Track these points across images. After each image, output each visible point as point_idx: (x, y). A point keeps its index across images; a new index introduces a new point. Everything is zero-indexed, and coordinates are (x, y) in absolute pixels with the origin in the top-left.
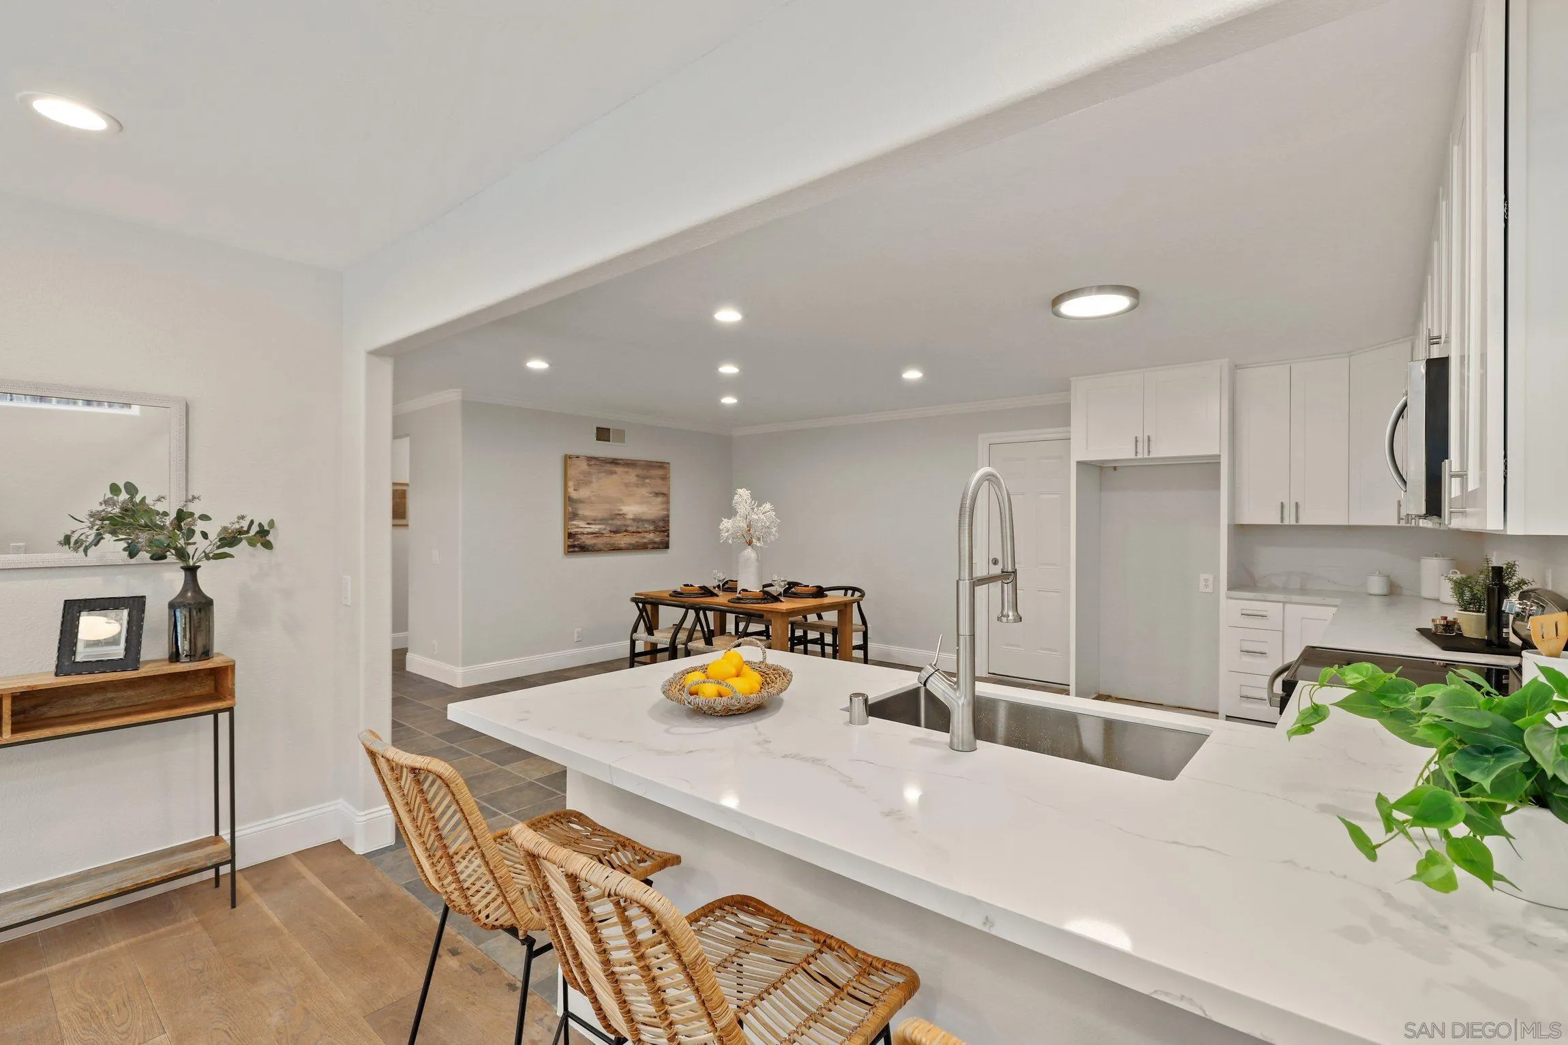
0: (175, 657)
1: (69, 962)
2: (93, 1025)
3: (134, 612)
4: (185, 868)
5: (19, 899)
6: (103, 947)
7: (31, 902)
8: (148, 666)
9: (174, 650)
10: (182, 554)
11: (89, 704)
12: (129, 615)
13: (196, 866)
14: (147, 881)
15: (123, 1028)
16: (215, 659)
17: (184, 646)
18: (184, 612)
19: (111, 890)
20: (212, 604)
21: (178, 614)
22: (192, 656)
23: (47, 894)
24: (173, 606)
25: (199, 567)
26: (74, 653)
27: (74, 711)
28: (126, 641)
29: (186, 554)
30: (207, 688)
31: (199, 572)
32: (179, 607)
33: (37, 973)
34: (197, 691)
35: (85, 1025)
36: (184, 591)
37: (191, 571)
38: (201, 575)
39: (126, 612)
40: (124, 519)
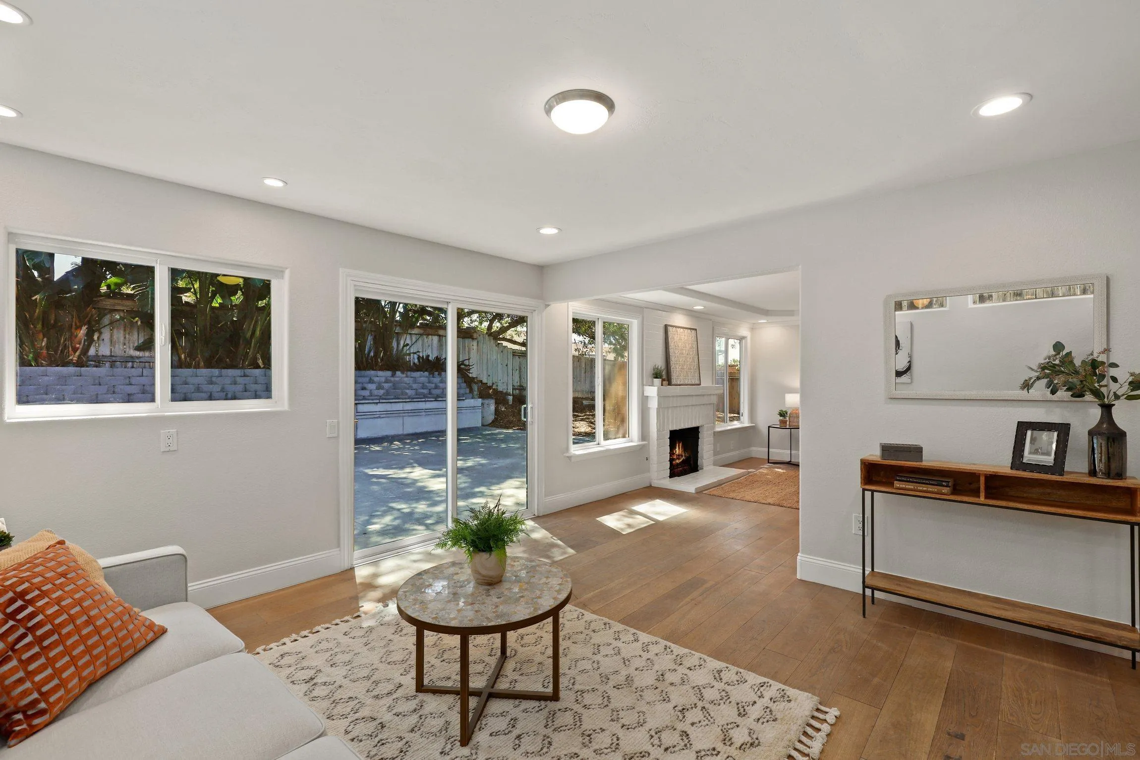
0: (1093, 473)
1: (1017, 657)
2: (1019, 702)
3: (1062, 435)
4: (1099, 637)
5: (992, 601)
6: (1039, 661)
7: (997, 606)
8: (1072, 475)
9: (1093, 468)
10: (1097, 394)
11: (1036, 492)
12: (1058, 436)
13: (1108, 639)
14: (1069, 631)
15: (1036, 717)
16: (1127, 480)
17: (1100, 466)
18: (1101, 441)
19: (1042, 624)
20: (1126, 436)
21: (1095, 441)
22: (1108, 474)
23: (1007, 607)
24: (1092, 433)
25: (1114, 405)
26: (1022, 456)
27: (1025, 495)
28: (1055, 455)
29: (1101, 394)
30: (1123, 503)
31: (1114, 410)
32: (1096, 435)
33: (999, 652)
34: (1115, 504)
35: (1015, 699)
36: (1101, 422)
37: (1107, 409)
38: (1115, 411)
39: (1056, 434)
40: (1055, 368)
